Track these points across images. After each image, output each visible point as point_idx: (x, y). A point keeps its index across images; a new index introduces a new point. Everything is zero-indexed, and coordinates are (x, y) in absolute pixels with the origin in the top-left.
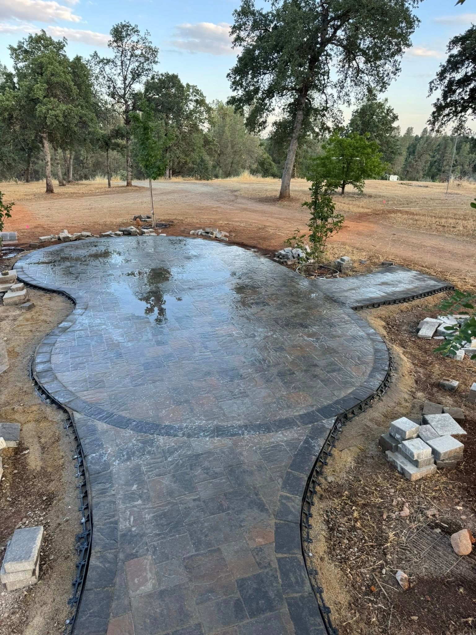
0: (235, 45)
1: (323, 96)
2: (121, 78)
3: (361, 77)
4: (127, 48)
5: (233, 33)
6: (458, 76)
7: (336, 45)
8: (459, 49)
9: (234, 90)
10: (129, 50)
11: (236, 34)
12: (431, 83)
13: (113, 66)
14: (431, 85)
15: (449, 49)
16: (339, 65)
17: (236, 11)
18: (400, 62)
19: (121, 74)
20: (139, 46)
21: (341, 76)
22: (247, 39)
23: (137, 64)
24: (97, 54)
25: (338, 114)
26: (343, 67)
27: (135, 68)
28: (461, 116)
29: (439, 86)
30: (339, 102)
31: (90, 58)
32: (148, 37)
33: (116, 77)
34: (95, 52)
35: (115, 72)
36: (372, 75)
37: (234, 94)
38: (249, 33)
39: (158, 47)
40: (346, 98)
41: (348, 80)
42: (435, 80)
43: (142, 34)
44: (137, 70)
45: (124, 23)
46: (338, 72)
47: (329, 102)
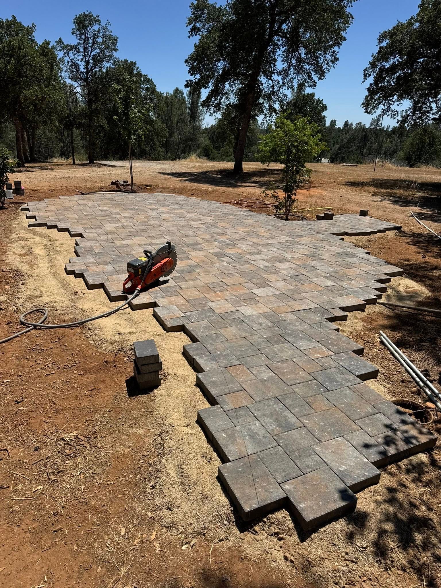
0: (191, 35)
1: (270, 82)
2: (84, 63)
3: (302, 66)
4: (89, 36)
5: (189, 24)
6: (387, 65)
7: (281, 37)
8: (388, 41)
9: (191, 75)
10: (90, 38)
11: (192, 25)
12: (364, 71)
13: (76, 52)
14: (365, 72)
15: (379, 42)
16: (284, 55)
17: (193, 4)
18: (338, 52)
19: (84, 60)
20: (100, 34)
21: (286, 65)
22: (202, 30)
23: (98, 51)
24: (61, 41)
25: (283, 98)
26: (287, 57)
27: (96, 55)
28: (390, 100)
29: (372, 74)
30: (284, 88)
31: (55, 44)
32: (109, 27)
33: (79, 62)
34: (60, 39)
35: (79, 58)
36: (312, 64)
37: (192, 78)
38: (204, 25)
39: (117, 36)
40: (290, 84)
41: (292, 68)
42: (369, 68)
43: (103, 23)
44: (99, 56)
45: (86, 13)
46: (282, 61)
47: (275, 87)
